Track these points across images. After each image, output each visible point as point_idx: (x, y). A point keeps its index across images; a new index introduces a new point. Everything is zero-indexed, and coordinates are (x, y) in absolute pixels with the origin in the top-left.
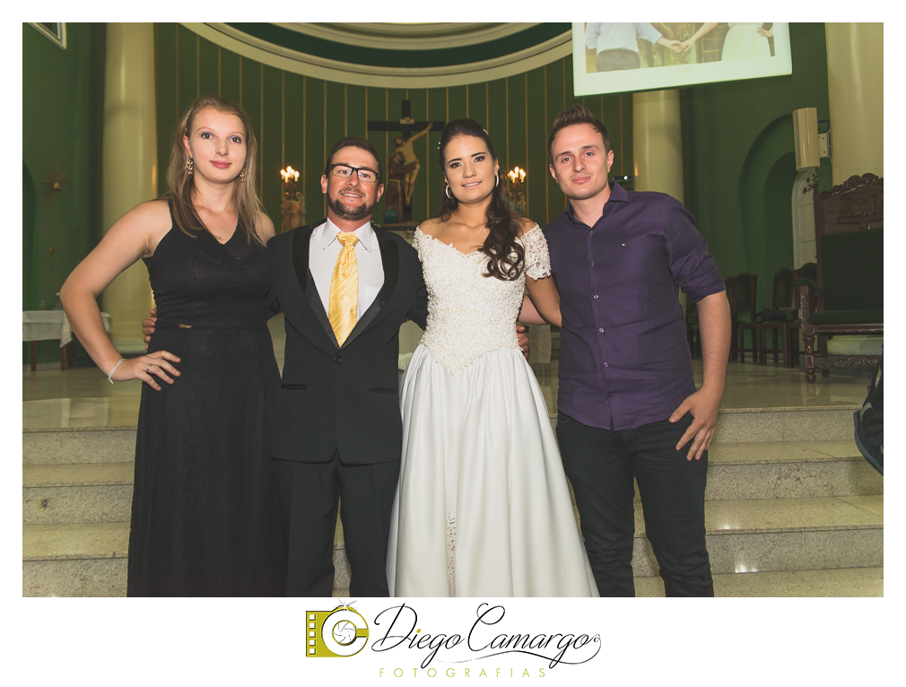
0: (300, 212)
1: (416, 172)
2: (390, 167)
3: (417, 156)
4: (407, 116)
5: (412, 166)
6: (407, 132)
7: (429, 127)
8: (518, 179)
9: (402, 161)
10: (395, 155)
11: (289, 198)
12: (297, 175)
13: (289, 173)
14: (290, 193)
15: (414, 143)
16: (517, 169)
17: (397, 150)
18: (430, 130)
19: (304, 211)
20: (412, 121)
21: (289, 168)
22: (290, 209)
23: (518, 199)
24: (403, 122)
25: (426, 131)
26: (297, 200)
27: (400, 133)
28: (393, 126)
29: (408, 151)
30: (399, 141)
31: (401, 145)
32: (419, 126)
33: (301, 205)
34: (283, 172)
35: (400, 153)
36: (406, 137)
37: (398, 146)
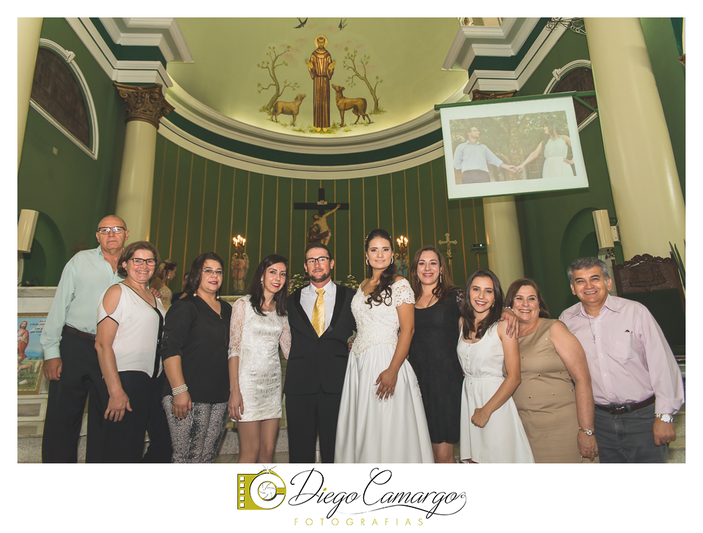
0: (245, 268)
1: (328, 238)
2: (310, 235)
3: (329, 227)
4: (322, 200)
5: (326, 234)
6: (322, 210)
7: (338, 207)
8: (403, 244)
9: (319, 230)
10: (314, 227)
11: (238, 257)
12: (244, 241)
13: (239, 240)
14: (238, 254)
15: (327, 218)
16: (402, 237)
17: (315, 223)
18: (338, 209)
19: (248, 267)
20: (326, 203)
21: (239, 236)
22: (238, 265)
23: (403, 258)
24: (319, 203)
25: (334, 210)
26: (243, 259)
27: (317, 211)
28: (311, 206)
29: (323, 224)
30: (316, 217)
31: (318, 219)
32: (331, 206)
33: (246, 262)
34: (234, 239)
35: (317, 225)
36: (321, 214)
37: (316, 220)
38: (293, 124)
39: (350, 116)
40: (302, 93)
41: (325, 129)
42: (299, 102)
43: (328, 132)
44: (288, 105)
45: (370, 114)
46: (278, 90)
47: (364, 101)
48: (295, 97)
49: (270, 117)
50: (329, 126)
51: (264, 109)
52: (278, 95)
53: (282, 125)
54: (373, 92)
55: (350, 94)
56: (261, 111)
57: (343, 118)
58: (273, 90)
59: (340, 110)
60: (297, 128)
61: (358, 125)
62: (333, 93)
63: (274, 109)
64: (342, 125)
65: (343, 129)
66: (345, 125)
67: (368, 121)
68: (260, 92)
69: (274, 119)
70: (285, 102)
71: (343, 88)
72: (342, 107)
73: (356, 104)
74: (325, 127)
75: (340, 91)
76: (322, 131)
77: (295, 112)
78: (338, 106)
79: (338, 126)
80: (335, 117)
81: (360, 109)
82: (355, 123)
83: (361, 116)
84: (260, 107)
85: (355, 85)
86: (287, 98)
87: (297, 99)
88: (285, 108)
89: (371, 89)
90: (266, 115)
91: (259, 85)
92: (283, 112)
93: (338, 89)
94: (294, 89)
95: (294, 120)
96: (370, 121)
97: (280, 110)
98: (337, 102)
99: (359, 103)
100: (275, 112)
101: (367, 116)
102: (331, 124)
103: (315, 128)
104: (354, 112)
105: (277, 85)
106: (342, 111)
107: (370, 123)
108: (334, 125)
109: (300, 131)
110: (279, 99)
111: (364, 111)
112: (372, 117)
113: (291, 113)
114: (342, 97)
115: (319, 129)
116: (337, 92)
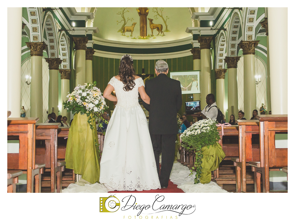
4: (144, 73)
38: (131, 36)
39: (155, 31)
40: (135, 22)
41: (145, 37)
42: (134, 26)
43: (146, 38)
44: (129, 28)
45: (164, 31)
46: (125, 22)
47: (162, 26)
48: (132, 24)
49: (122, 34)
50: (147, 36)
51: (120, 31)
52: (125, 24)
53: (127, 36)
54: (165, 22)
55: (156, 22)
56: (118, 32)
57: (152, 32)
58: (123, 22)
59: (151, 29)
60: (133, 37)
61: (159, 36)
62: (148, 22)
63: (123, 30)
64: (152, 36)
65: (152, 37)
66: (153, 36)
67: (163, 35)
68: (118, 24)
69: (123, 34)
70: (128, 27)
71: (153, 20)
72: (152, 27)
73: (158, 26)
74: (145, 36)
75: (151, 21)
76: (143, 38)
77: (132, 30)
78: (151, 27)
79: (151, 36)
80: (149, 32)
81: (159, 29)
82: (158, 35)
83: (160, 32)
84: (118, 30)
85: (158, 18)
86: (129, 25)
87: (133, 25)
88: (128, 29)
89: (164, 21)
90: (120, 33)
91: (117, 21)
92: (127, 31)
93: (150, 20)
94: (132, 21)
95: (132, 34)
96: (164, 34)
97: (126, 30)
98: (150, 25)
99: (160, 27)
100: (124, 31)
101: (163, 32)
102: (148, 35)
103: (141, 37)
104: (157, 30)
105: (124, 20)
106: (152, 29)
107: (164, 35)
108: (149, 35)
109: (134, 38)
110: (125, 26)
111: (162, 30)
112: (165, 33)
113: (130, 31)
114: (152, 23)
115: (142, 37)
116: (150, 21)
